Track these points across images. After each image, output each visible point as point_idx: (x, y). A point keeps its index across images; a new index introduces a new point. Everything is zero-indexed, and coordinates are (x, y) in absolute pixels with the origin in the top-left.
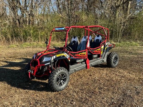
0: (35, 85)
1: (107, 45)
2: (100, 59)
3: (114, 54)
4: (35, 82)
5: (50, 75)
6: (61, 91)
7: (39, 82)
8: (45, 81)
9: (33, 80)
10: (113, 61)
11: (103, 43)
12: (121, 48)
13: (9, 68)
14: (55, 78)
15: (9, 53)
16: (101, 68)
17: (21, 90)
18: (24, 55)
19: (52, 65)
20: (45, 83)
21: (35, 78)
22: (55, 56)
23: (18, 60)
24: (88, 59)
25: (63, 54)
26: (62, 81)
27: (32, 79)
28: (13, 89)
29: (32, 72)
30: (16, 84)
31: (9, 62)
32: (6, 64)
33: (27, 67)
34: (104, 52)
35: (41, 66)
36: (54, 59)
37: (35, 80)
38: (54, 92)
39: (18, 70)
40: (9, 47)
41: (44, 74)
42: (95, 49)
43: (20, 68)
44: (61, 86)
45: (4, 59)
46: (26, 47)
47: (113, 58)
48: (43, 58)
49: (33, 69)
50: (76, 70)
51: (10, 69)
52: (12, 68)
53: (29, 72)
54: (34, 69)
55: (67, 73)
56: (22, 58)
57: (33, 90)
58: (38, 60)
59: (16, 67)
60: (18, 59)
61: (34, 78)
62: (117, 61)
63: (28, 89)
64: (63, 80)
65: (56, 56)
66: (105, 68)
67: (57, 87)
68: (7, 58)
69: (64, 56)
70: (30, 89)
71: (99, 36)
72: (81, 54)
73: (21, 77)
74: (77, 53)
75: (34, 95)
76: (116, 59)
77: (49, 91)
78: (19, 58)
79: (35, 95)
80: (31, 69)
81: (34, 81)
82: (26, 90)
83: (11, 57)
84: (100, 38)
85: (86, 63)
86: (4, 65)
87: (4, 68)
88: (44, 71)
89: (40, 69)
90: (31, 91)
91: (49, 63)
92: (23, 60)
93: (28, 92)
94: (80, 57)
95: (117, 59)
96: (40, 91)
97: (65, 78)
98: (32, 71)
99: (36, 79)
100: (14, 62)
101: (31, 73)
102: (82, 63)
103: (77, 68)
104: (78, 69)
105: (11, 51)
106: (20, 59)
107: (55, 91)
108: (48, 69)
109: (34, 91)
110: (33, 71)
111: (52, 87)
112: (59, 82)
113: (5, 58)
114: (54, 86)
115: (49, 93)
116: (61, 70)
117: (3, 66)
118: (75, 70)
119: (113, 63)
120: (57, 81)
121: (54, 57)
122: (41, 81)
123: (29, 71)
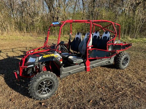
2: (105, 60)
3: (124, 54)
10: (121, 62)
12: (136, 44)
26: (46, 88)
36: (39, 61)
47: (123, 59)
48: (29, 58)
62: (127, 62)
65: (42, 57)
71: (107, 33)
84: (108, 35)
89: (26, 70)
95: (127, 60)
97: (52, 85)
98: (18, 72)
102: (80, 65)
104: (73, 72)
116: (44, 76)
121: (40, 58)
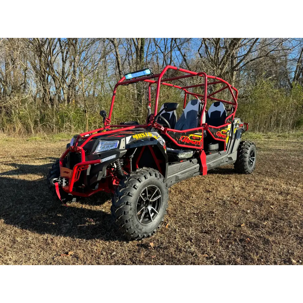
0: (72, 218)
1: (236, 124)
3: (249, 144)
4: (73, 209)
5: (117, 192)
6: (148, 236)
7: (83, 210)
8: (98, 208)
9: (68, 204)
10: (247, 159)
11: (230, 119)
13: (16, 177)
14: (132, 200)
15: (25, 149)
16: (223, 176)
17: (32, 236)
18: (55, 152)
19: (121, 163)
20: (101, 212)
21: (74, 199)
22: (130, 137)
23: (40, 162)
24: (203, 151)
25: (149, 135)
26: (150, 208)
27: (65, 202)
28: (8, 231)
29: (64, 184)
30: (23, 216)
31: (20, 165)
32: (12, 168)
33: (52, 172)
34: (231, 138)
35: (90, 166)
36: (127, 146)
37: (74, 203)
38: (128, 242)
39: (34, 182)
40: (27, 141)
41: (97, 187)
42: (219, 127)
43: (40, 177)
44: (147, 222)
45: (11, 159)
46: (60, 140)
47: (249, 152)
48: (96, 144)
49: (66, 175)
50: (181, 177)
51: (16, 180)
52: (22, 177)
53: (57, 184)
54: (69, 175)
55: (163, 185)
56: (50, 158)
57: (65, 236)
58: (80, 148)
59: (32, 175)
60: (41, 159)
61: (70, 199)
62: (253, 159)
63: (50, 233)
64: (154, 204)
65: (132, 138)
66: (231, 175)
67: (137, 226)
68: (18, 158)
69: (152, 139)
70: (58, 231)
71: (219, 105)
72: (191, 138)
73: (38, 196)
74: (183, 134)
75: (67, 253)
76: (251, 156)
77: (114, 239)
78: (43, 158)
79: (70, 253)
80: (62, 174)
81: (70, 207)
82: (46, 236)
83: (26, 156)
84: (222, 108)
85: (199, 162)
86: (5, 171)
87: (5, 176)
88: (99, 179)
89: (88, 174)
90: (60, 240)
91: (114, 156)
92: (51, 161)
93: (49, 244)
94: (190, 144)
96: (87, 239)
97: (159, 199)
98: (64, 180)
99: (77, 201)
100: (30, 164)
101: (60, 186)
102: (190, 161)
103: (182, 174)
104: (183, 176)
105: (30, 146)
106: (46, 159)
107: (133, 239)
108: (108, 173)
109: (68, 239)
110: (67, 179)
111: (124, 228)
112: (142, 211)
113: (13, 157)
114: (130, 223)
115: (114, 244)
116: (148, 176)
117: (4, 174)
118: (177, 177)
119: (247, 163)
120: (139, 207)
121: (128, 139)
122: (89, 208)
123: (55, 181)
